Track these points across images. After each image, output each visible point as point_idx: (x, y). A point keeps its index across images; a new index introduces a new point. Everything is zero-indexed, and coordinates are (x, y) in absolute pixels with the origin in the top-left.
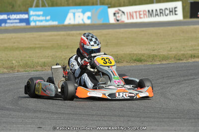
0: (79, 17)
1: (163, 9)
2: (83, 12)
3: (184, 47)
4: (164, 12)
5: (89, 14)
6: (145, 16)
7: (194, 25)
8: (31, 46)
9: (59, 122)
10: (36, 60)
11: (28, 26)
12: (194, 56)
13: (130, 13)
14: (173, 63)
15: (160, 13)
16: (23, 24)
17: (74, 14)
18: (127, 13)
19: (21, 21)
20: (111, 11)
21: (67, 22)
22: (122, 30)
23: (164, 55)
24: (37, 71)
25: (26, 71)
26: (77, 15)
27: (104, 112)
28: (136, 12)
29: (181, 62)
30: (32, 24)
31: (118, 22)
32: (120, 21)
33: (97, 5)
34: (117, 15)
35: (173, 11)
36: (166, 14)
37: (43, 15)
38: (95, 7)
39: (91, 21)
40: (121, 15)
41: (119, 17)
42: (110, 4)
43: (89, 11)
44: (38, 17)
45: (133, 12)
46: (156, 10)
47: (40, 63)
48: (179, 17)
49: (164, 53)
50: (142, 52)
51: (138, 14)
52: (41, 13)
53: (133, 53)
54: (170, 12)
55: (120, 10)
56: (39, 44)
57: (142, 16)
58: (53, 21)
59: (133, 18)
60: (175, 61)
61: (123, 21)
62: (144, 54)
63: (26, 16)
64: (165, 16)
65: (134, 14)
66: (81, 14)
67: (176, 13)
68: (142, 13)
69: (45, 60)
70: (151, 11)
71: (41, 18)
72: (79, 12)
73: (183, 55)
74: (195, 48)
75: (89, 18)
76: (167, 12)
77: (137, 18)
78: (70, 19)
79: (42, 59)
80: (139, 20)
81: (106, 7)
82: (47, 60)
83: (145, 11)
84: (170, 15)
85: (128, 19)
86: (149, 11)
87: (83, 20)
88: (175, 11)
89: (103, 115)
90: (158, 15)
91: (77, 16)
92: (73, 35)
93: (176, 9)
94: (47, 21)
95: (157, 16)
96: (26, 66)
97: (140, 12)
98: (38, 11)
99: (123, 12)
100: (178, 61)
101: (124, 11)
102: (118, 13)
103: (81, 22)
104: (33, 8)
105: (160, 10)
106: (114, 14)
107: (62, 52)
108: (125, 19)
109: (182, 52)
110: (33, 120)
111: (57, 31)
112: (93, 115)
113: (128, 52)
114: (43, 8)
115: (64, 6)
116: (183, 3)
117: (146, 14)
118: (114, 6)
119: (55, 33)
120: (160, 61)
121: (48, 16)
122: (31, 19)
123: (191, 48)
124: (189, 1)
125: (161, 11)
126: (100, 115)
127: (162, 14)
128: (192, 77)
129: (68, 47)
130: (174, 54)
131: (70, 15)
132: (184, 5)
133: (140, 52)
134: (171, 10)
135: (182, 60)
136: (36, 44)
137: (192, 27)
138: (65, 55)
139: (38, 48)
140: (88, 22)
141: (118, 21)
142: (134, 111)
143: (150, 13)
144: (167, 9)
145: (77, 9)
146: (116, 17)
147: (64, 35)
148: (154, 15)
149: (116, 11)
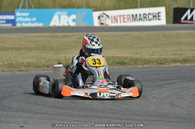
0: (64, 19)
1: (147, 14)
2: (69, 15)
3: (166, 52)
4: (147, 17)
5: (74, 17)
6: (129, 20)
7: (176, 30)
8: (17, 46)
9: (41, 122)
10: (20, 60)
11: (14, 27)
12: (176, 61)
13: (114, 17)
14: (155, 66)
15: (144, 17)
16: (10, 25)
17: (59, 16)
18: (112, 17)
19: (8, 21)
20: (96, 14)
21: (52, 24)
23: (146, 59)
24: (21, 71)
25: (10, 71)
26: (62, 17)
28: (120, 16)
29: (163, 66)
30: (18, 25)
31: (102, 26)
32: (104, 25)
33: (82, 8)
34: (102, 18)
35: (157, 16)
36: (150, 19)
37: (29, 17)
38: (80, 10)
39: (76, 24)
40: (106, 19)
41: (103, 20)
43: (74, 13)
44: (24, 18)
45: (117, 16)
46: (140, 15)
47: (24, 63)
48: (163, 22)
49: (146, 57)
50: (125, 56)
51: (122, 18)
52: (27, 14)
53: (116, 55)
54: (154, 16)
55: (104, 14)
56: (24, 45)
57: (126, 20)
58: (39, 22)
59: (117, 22)
60: (157, 65)
62: (127, 57)
63: (12, 17)
64: (148, 21)
65: (119, 18)
66: (66, 17)
67: (160, 18)
68: (126, 17)
69: (30, 60)
70: (135, 16)
71: (27, 19)
72: (64, 15)
73: (165, 59)
74: (176, 53)
75: (74, 20)
76: (151, 17)
77: (121, 22)
78: (55, 21)
79: (26, 59)
80: (123, 24)
81: (91, 10)
82: (32, 60)
83: (129, 15)
84: (153, 20)
85: (112, 23)
86: (133, 15)
87: (68, 22)
88: (159, 16)
90: (141, 19)
91: (62, 19)
92: (57, 37)
93: (160, 14)
94: (32, 22)
95: (141, 21)
96: (11, 65)
97: (124, 16)
98: (24, 12)
99: (108, 16)
100: (160, 66)
101: (108, 14)
102: (103, 17)
103: (66, 24)
104: (20, 10)
105: (144, 14)
106: (99, 17)
107: (46, 53)
109: (164, 57)
110: (16, 119)
111: (43, 32)
112: (75, 116)
113: (111, 55)
114: (30, 10)
115: (50, 8)
116: (166, 9)
117: (130, 19)
118: (100, 10)
119: (41, 34)
120: (142, 65)
121: (34, 17)
122: (17, 20)
123: (173, 53)
124: (173, 7)
125: (145, 16)
126: (82, 116)
127: (145, 19)
128: (173, 81)
129: (52, 49)
130: (156, 58)
131: (56, 17)
132: (168, 10)
133: (123, 56)
134: (155, 15)
135: (163, 64)
136: (21, 45)
137: (175, 32)
138: (49, 56)
139: (23, 48)
140: (73, 24)
141: (102, 24)
142: (116, 113)
143: (135, 18)
144: (150, 14)
145: (62, 11)
146: (101, 20)
147: (49, 37)
148: (138, 19)
149: (100, 15)
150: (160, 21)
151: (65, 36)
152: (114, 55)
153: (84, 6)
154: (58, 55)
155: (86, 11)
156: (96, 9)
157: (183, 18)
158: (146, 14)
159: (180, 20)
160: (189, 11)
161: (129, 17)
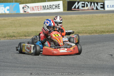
0: (2, 9)
2: (5, 7)
4: (52, 7)
5: (8, 8)
6: (41, 9)
7: (70, 15)
13: (32, 7)
15: (50, 7)
18: (31, 7)
20: (21, 6)
22: (29, 17)
27: (24, 65)
28: (36, 7)
32: (26, 12)
34: (25, 8)
35: (57, 7)
36: (53, 8)
38: (11, 4)
40: (27, 8)
41: (26, 9)
42: (21, 2)
43: (8, 6)
45: (34, 7)
46: (48, 6)
48: (61, 10)
51: (37, 8)
54: (56, 7)
55: (26, 6)
57: (39, 9)
59: (34, 10)
61: (28, 12)
64: (52, 9)
65: (35, 8)
67: (59, 7)
70: (44, 6)
72: (2, 6)
75: (8, 10)
76: (54, 7)
77: (36, 10)
80: (37, 12)
81: (18, 3)
83: (41, 6)
84: (56, 9)
85: (31, 11)
86: (43, 6)
87: (4, 11)
88: (59, 6)
89: (24, 67)
90: (48, 8)
93: (59, 5)
95: (48, 9)
97: (38, 7)
103: (3, 12)
105: (50, 5)
106: (23, 8)
108: (29, 11)
112: (18, 67)
116: (63, 2)
117: (41, 8)
118: (23, 3)
124: (67, 1)
125: (50, 6)
126: (22, 67)
127: (51, 8)
132: (64, 3)
134: (56, 6)
140: (8, 12)
141: (25, 12)
143: (44, 7)
144: (54, 5)
148: (47, 8)
149: (24, 6)
150: (59, 9)
151: (4, 19)
152: (36, 30)
153: (14, 1)
154: (2, 31)
155: (15, 4)
156: (21, 3)
157: (73, 7)
158: (51, 5)
159: (72, 9)
160: (76, 3)
161: (41, 7)
